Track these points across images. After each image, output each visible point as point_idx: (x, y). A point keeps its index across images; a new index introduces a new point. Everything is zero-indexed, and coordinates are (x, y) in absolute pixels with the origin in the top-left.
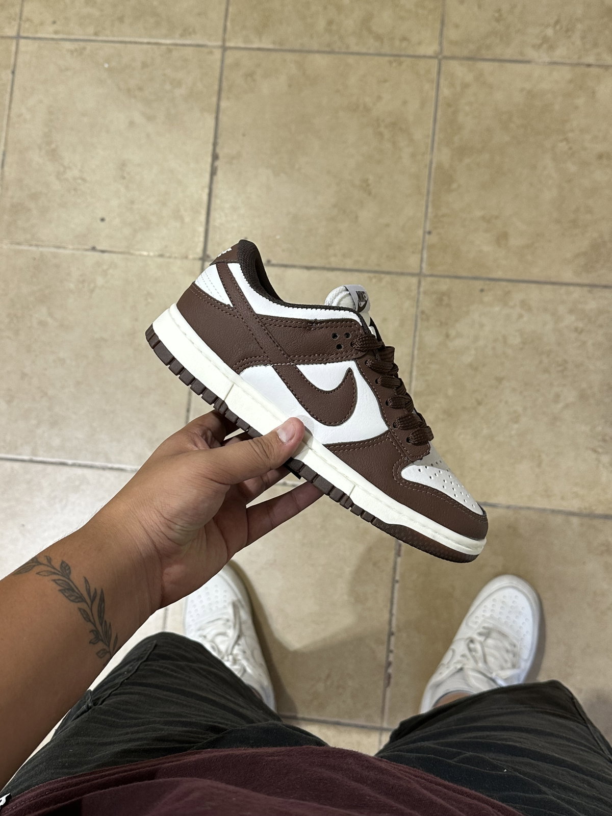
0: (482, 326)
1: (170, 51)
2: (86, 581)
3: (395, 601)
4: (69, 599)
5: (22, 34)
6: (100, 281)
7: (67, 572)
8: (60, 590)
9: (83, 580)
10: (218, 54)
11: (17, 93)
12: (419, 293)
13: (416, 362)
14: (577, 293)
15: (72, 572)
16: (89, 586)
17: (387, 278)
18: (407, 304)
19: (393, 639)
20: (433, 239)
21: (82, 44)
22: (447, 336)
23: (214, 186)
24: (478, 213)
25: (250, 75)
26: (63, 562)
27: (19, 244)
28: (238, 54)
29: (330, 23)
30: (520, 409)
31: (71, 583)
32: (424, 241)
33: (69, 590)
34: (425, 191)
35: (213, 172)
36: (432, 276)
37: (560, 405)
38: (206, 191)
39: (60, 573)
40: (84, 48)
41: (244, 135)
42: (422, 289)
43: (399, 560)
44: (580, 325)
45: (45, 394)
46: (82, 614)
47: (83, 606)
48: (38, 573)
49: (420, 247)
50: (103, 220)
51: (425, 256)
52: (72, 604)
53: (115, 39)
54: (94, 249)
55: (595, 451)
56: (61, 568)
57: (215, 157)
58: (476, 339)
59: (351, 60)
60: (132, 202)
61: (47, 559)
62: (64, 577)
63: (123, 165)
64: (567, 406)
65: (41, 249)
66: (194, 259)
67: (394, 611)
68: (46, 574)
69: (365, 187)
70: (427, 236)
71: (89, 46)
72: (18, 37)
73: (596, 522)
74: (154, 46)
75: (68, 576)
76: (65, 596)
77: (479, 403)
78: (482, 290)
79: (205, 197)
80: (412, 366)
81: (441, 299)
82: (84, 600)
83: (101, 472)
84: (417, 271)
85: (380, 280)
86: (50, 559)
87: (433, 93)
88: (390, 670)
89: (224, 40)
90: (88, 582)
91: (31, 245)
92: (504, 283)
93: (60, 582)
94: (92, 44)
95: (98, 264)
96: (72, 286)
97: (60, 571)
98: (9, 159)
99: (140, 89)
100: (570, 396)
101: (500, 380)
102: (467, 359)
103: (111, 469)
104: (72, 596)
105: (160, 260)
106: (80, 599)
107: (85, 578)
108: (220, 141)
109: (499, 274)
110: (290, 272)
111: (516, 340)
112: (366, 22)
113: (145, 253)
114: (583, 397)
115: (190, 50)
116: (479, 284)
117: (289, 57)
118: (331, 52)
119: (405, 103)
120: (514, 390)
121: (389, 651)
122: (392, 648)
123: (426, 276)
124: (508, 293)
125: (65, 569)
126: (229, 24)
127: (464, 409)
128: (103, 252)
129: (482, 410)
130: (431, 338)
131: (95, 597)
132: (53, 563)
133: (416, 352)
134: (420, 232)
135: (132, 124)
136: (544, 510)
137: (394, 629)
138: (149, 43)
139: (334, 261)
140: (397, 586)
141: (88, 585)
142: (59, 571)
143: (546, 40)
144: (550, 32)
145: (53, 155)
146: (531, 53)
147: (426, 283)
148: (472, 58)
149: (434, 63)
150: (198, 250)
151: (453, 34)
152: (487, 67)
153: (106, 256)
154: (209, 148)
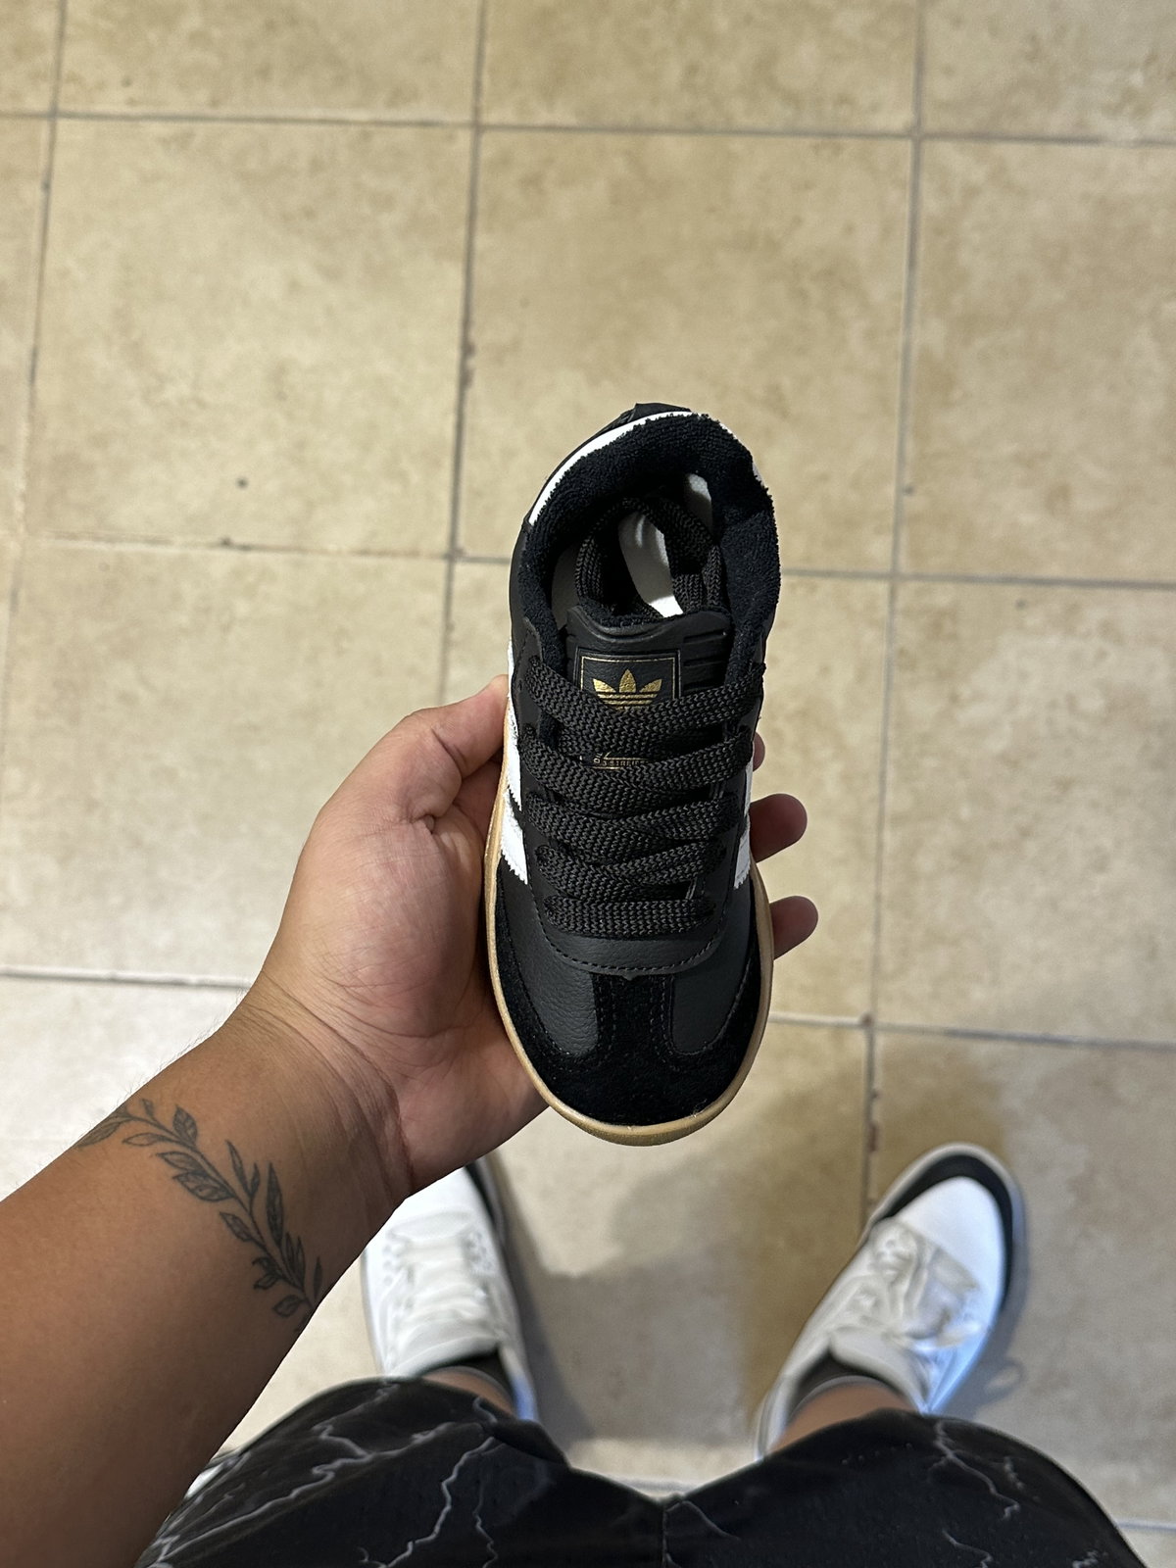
0: (1023, 676)
1: (366, 136)
2: (233, 1151)
4: (197, 1195)
5: (63, 106)
7: (190, 1132)
8: (176, 1177)
9: (226, 1149)
10: (464, 139)
11: (56, 229)
12: (892, 612)
13: (894, 753)
15: (200, 1132)
16: (241, 1162)
17: (826, 586)
18: (870, 636)
20: (916, 503)
21: (185, 126)
22: (954, 699)
23: (468, 409)
24: (1008, 449)
25: (532, 182)
26: (179, 1111)
27: (73, 537)
28: (507, 139)
29: (692, 70)
30: (1107, 843)
31: (199, 1160)
32: (899, 507)
33: (194, 1175)
34: (897, 407)
35: (465, 380)
36: (918, 577)
38: (451, 419)
39: (173, 1138)
40: (189, 136)
41: (525, 303)
42: (900, 604)
45: (137, 843)
46: (229, 1225)
47: (230, 1207)
48: (126, 1141)
49: (891, 521)
50: (242, 483)
51: (904, 538)
52: (206, 1205)
53: (255, 112)
54: (226, 543)
56: (175, 1125)
57: (467, 349)
58: (1013, 703)
59: (737, 145)
60: (301, 445)
61: (147, 1108)
62: (184, 1145)
63: (278, 373)
65: (119, 548)
66: (433, 557)
68: (145, 1142)
69: (775, 401)
70: (906, 499)
71: (201, 129)
72: (53, 114)
74: (336, 128)
75: (193, 1143)
76: (188, 1189)
77: (1025, 833)
78: (1021, 605)
79: (448, 432)
80: (884, 761)
81: (939, 625)
82: (232, 1195)
84: (887, 568)
85: (813, 589)
86: (151, 1105)
87: (906, 209)
89: (477, 111)
90: (236, 1152)
91: (97, 539)
92: (1064, 591)
93: (175, 1157)
94: (209, 125)
95: (237, 574)
96: (184, 619)
97: (175, 1132)
98: (46, 365)
99: (310, 214)
101: (1065, 785)
102: (997, 745)
104: (206, 1186)
105: (359, 561)
106: (223, 1192)
107: (230, 1144)
108: (477, 316)
109: (1054, 570)
111: (1093, 704)
112: (764, 69)
115: (406, 135)
116: (1013, 593)
117: (611, 141)
118: (697, 130)
119: (849, 229)
120: (1094, 805)
123: (905, 578)
124: (1073, 610)
125: (184, 1127)
126: (486, 79)
127: (995, 846)
129: (1031, 847)
130: (922, 704)
131: (256, 1184)
132: (158, 1116)
133: (892, 734)
134: (890, 490)
135: (294, 287)
138: (322, 121)
141: (237, 1162)
142: (171, 1133)
143: (1129, 95)
144: (1137, 79)
145: (136, 355)
146: (1101, 124)
147: (906, 593)
148: (983, 136)
149: (906, 147)
150: (441, 541)
151: (940, 87)
152: (1012, 152)
153: (252, 557)
154: (455, 331)
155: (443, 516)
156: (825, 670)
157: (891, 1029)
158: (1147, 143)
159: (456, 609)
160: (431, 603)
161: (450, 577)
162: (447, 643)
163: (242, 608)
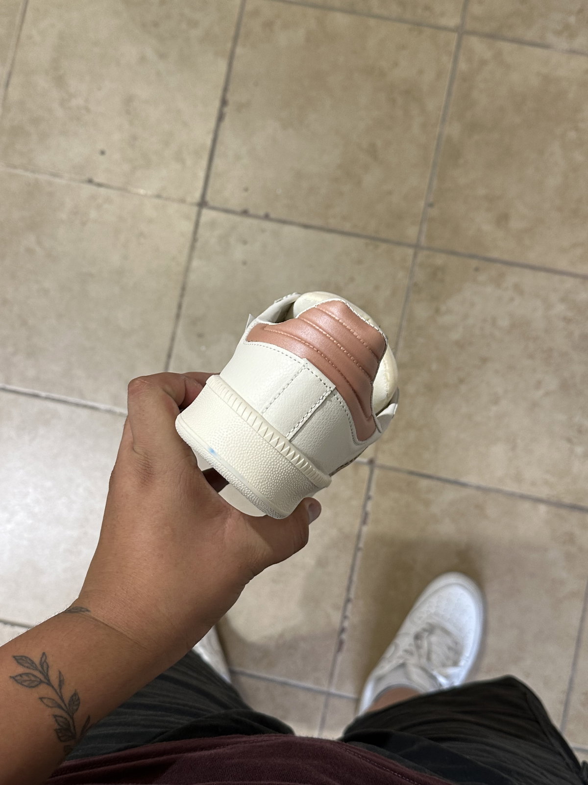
0: (472, 304)
3: (357, 568)
6: (93, 214)
11: (29, 15)
12: (414, 264)
13: (403, 333)
14: (570, 283)
17: (384, 246)
18: (401, 274)
19: (350, 606)
20: (434, 212)
22: (437, 311)
23: (220, 133)
24: (482, 191)
25: (268, 25)
27: (15, 167)
30: (500, 391)
32: (425, 213)
34: (431, 163)
35: (221, 117)
36: (429, 248)
37: (541, 392)
38: (211, 136)
41: (256, 84)
42: (418, 261)
43: (365, 529)
44: (570, 314)
49: (420, 219)
50: (103, 153)
51: (425, 228)
54: (90, 181)
55: (569, 440)
57: (224, 102)
58: (466, 317)
59: (372, 23)
60: (134, 138)
63: (129, 100)
64: (547, 394)
65: (37, 176)
66: (192, 204)
67: (355, 578)
69: (372, 151)
70: (429, 209)
73: (563, 512)
77: (461, 381)
79: (209, 142)
81: (436, 273)
83: (73, 408)
84: (414, 242)
87: (450, 66)
88: (344, 636)
91: (26, 170)
92: (498, 265)
95: (93, 198)
96: (64, 216)
98: (15, 80)
99: (156, 25)
100: (552, 383)
101: (484, 360)
102: (455, 336)
103: (85, 406)
105: (157, 201)
108: (231, 87)
109: (495, 254)
110: (287, 229)
111: (504, 323)
113: (142, 192)
114: (565, 386)
116: (474, 263)
117: (310, 11)
118: (353, 12)
119: (421, 72)
120: (497, 372)
121: (345, 617)
122: (348, 613)
123: (422, 248)
124: (501, 275)
127: (446, 385)
128: (100, 185)
129: (463, 388)
130: (421, 311)
133: (404, 324)
134: (422, 204)
135: (143, 59)
136: (512, 495)
137: (352, 596)
139: (333, 223)
140: (360, 555)
143: (567, 27)
144: (572, 20)
145: (60, 81)
146: (551, 38)
147: (422, 256)
148: (492, 36)
149: (454, 36)
150: (197, 195)
151: (476, 9)
152: (506, 47)
153: (102, 191)
154: (219, 93)
155: (200, 184)
156: (377, 288)
157: (383, 467)
158: (573, 52)
159: (201, 231)
160: (187, 227)
161: (199, 215)
162: (192, 248)
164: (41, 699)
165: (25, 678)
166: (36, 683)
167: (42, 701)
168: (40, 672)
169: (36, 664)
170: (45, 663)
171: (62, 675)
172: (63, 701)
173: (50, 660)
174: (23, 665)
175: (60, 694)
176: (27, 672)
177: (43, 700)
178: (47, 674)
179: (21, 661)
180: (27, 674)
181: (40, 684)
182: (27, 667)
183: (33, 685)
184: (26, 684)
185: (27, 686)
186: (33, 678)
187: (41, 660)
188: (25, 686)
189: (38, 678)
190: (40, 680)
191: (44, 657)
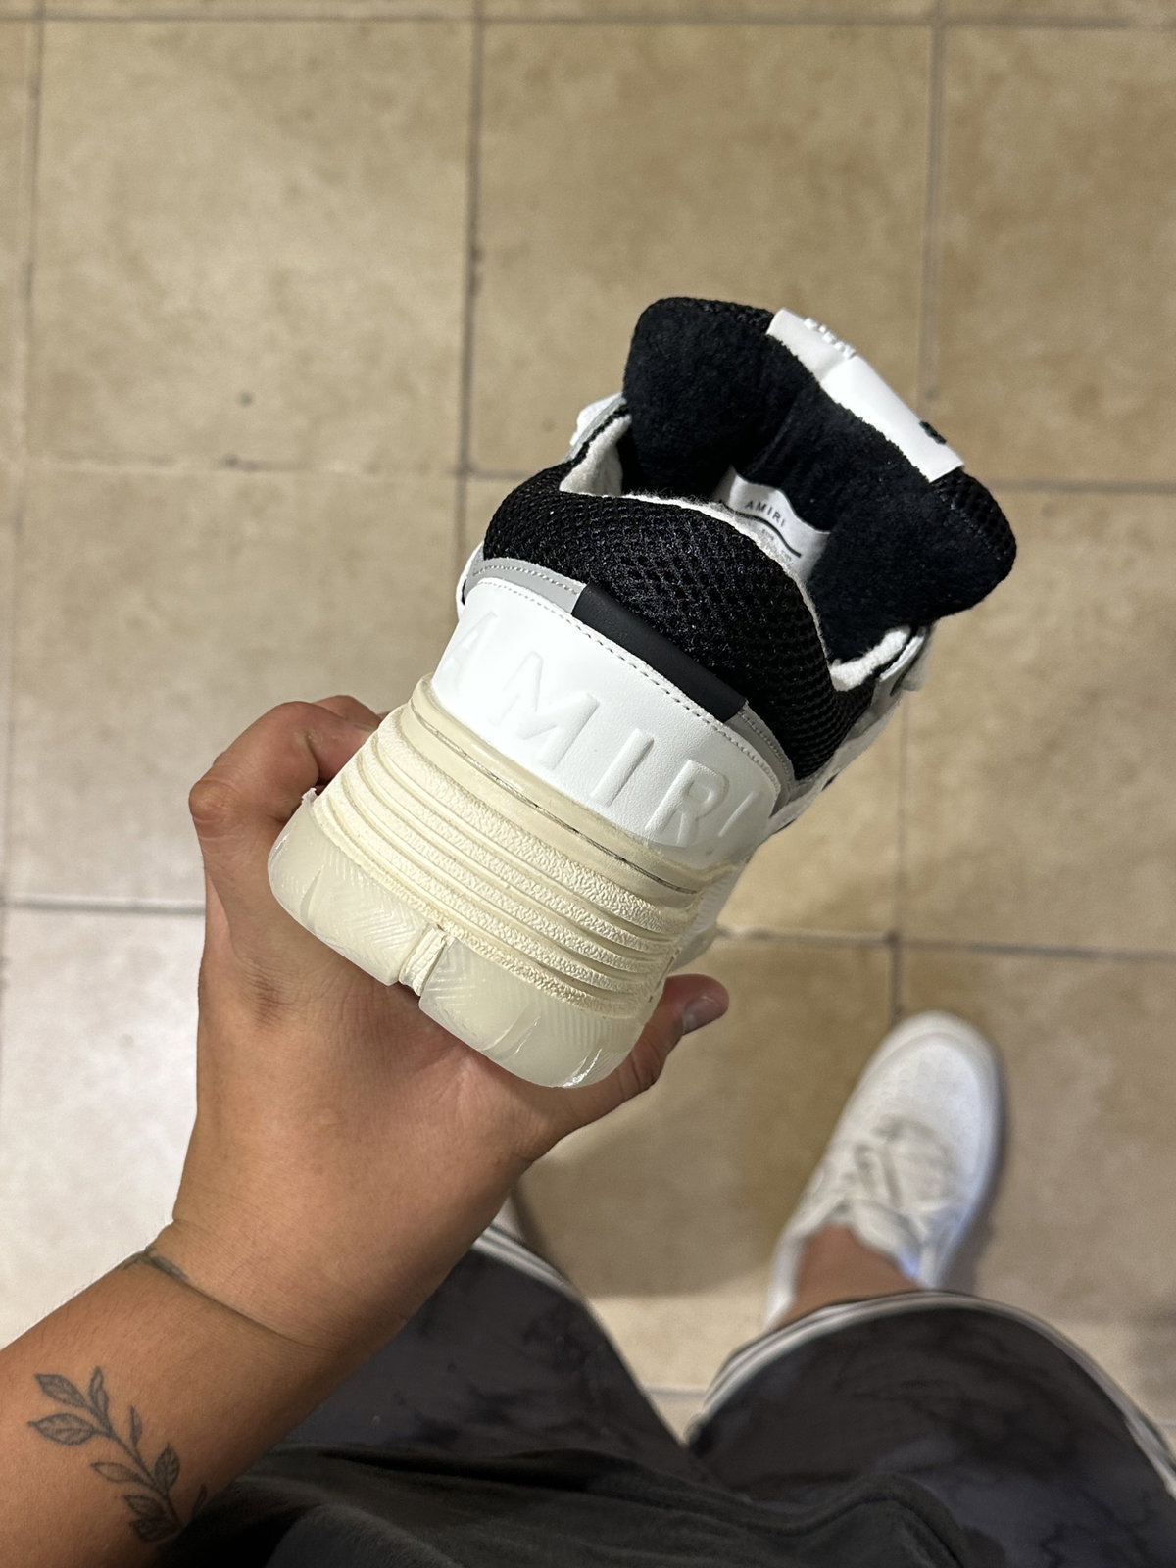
0: (1051, 584)
1: (365, 33)
5: (49, 11)
10: (467, 33)
11: (47, 139)
20: (940, 407)
21: (178, 26)
23: (476, 319)
24: (1034, 349)
25: (539, 76)
27: (76, 457)
28: (511, 32)
34: (919, 307)
35: (472, 286)
38: (460, 329)
40: (182, 36)
41: (533, 207)
50: (246, 399)
54: (232, 462)
57: (474, 254)
58: (1041, 612)
59: (751, 33)
60: (306, 359)
63: (280, 281)
65: (123, 469)
66: (443, 473)
71: (193, 30)
72: (41, 17)
74: (334, 25)
77: (1052, 746)
78: (1048, 511)
79: (455, 339)
87: (926, 99)
89: (479, 4)
91: (99, 459)
92: (1092, 496)
94: (202, 25)
95: (246, 494)
96: (191, 541)
99: (308, 115)
101: (1094, 697)
102: (1025, 655)
105: (371, 480)
108: (484, 221)
109: (1082, 474)
111: (1122, 612)
113: (338, 467)
115: (406, 29)
116: (1041, 498)
117: (618, 33)
118: (709, 19)
119: (869, 120)
120: (1122, 715)
124: (1101, 516)
127: (1022, 761)
129: (1059, 760)
135: (294, 192)
138: (320, 18)
145: (134, 266)
146: (1130, 5)
148: (1005, 21)
149: (926, 34)
150: (451, 454)
152: (1038, 38)
153: (259, 477)
154: (463, 237)
155: (453, 429)
157: (918, 945)
159: (471, 526)
160: (442, 519)
161: (462, 495)
163: (251, 529)
164: (96, 1466)
165: (63, 1425)
166: (82, 1434)
167: (97, 1470)
168: (92, 1411)
169: (81, 1396)
170: (99, 1392)
171: (137, 1416)
172: (144, 1468)
173: (111, 1385)
174: (55, 1397)
175: (134, 1454)
176: (64, 1412)
177: (101, 1468)
178: (106, 1415)
179: (50, 1388)
180: (62, 1417)
181: (91, 1435)
182: (64, 1401)
183: (78, 1437)
184: (63, 1436)
185: (64, 1442)
186: (76, 1425)
187: (92, 1385)
188: (59, 1440)
189: (87, 1424)
190: (92, 1425)
191: (98, 1379)
